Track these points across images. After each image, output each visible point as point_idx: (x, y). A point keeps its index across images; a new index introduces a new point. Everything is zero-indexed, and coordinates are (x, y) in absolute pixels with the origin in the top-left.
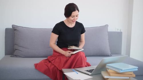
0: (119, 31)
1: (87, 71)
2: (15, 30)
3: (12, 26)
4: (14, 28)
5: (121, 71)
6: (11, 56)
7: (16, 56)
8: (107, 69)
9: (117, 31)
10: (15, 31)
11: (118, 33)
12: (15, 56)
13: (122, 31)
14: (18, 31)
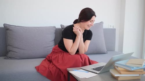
0: (112, 28)
1: (94, 69)
2: (8, 29)
3: (4, 25)
4: (7, 27)
5: (132, 69)
6: (5, 59)
7: (11, 58)
8: (116, 67)
9: (110, 27)
10: (8, 31)
11: (112, 29)
12: (9, 58)
13: (114, 28)
14: (11, 30)
